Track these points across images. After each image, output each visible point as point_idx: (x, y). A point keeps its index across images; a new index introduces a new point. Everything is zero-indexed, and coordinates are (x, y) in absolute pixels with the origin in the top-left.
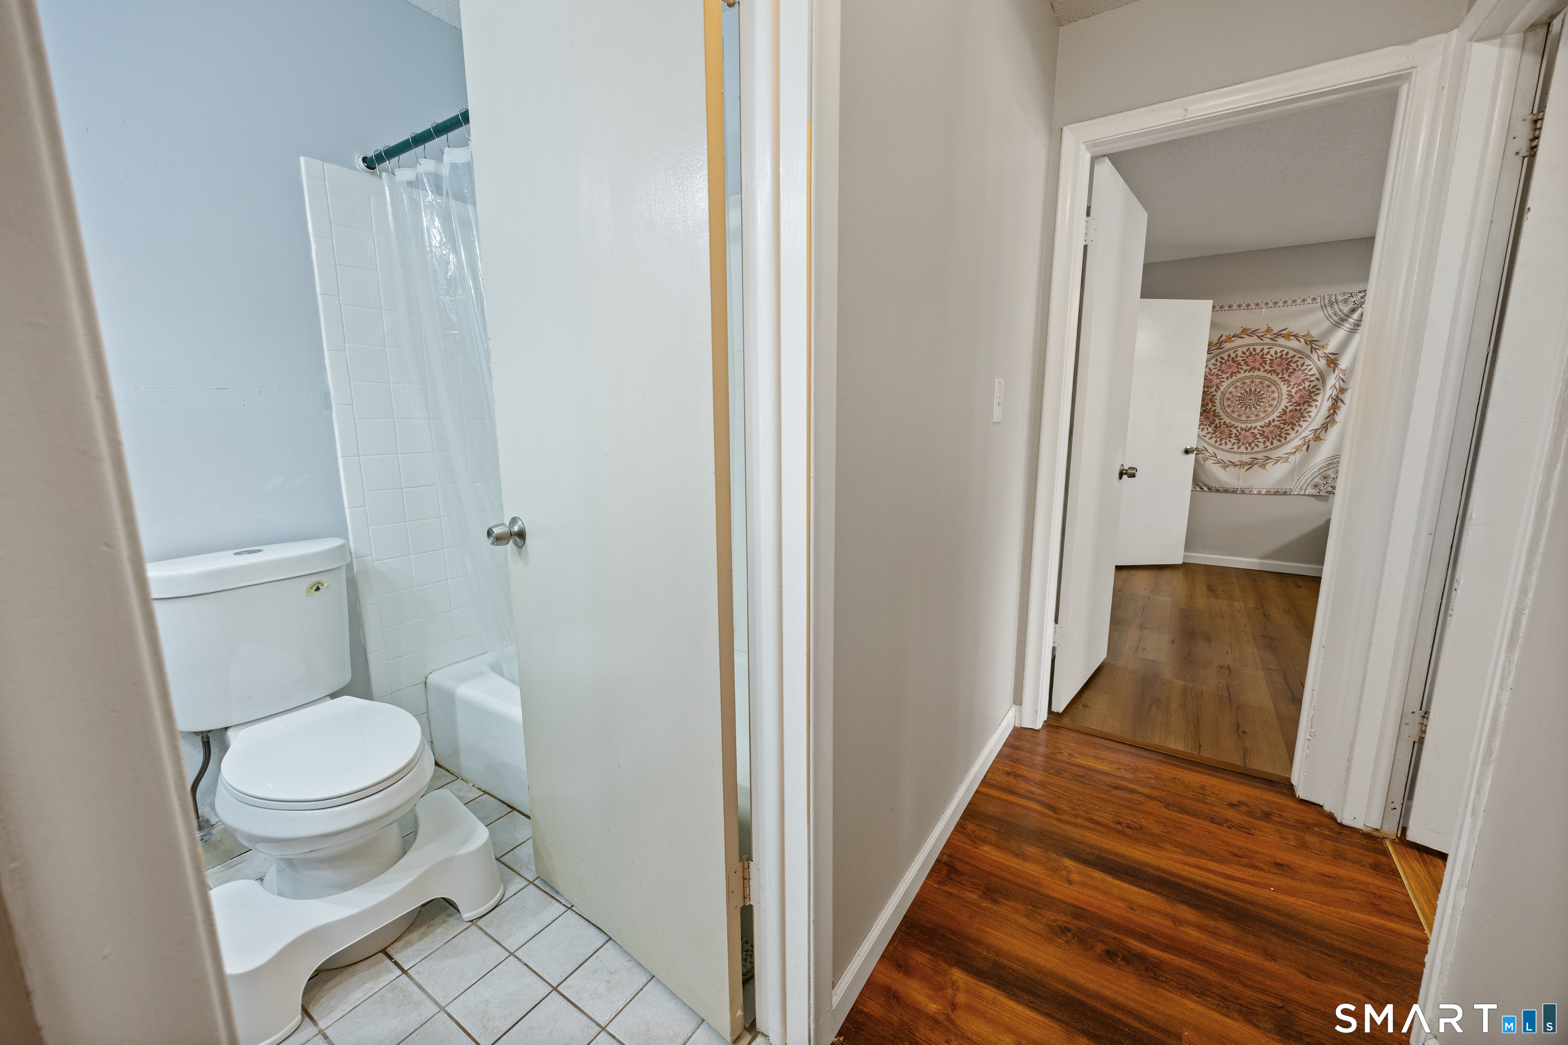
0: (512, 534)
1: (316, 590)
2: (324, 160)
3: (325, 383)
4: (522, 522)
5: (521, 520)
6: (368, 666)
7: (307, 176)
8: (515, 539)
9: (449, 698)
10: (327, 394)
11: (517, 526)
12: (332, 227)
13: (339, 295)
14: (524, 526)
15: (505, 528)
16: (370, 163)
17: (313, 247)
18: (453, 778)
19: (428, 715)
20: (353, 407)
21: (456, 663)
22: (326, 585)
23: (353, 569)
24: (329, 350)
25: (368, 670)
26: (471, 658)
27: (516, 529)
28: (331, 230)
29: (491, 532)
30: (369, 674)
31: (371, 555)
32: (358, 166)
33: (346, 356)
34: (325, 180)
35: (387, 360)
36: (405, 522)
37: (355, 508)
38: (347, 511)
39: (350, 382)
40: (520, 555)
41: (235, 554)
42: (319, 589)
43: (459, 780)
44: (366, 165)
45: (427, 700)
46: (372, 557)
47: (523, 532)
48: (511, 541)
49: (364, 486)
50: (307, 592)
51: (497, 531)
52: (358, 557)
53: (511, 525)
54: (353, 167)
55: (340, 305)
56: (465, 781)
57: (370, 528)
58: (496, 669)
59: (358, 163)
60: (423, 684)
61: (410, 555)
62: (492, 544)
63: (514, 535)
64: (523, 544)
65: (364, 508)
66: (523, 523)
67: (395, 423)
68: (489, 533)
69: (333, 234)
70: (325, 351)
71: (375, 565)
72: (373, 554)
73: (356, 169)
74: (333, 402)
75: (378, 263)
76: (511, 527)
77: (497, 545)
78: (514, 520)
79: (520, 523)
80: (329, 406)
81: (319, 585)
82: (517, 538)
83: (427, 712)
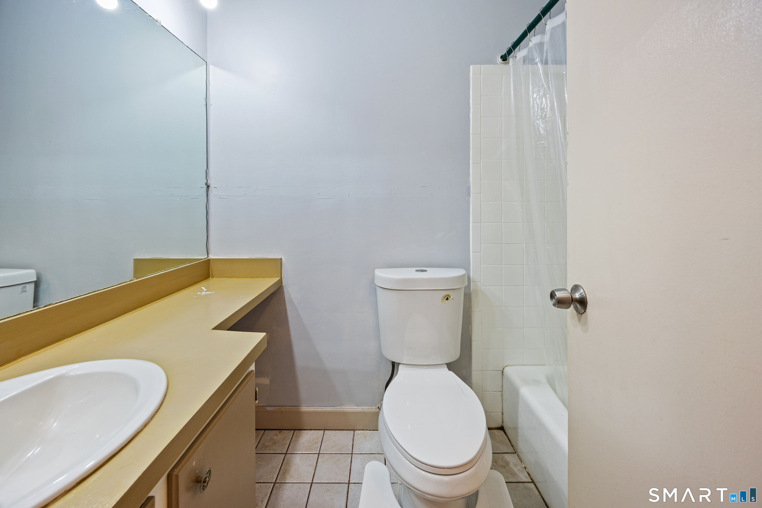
0: (574, 300)
1: (446, 300)
2: (481, 64)
3: (468, 182)
4: (584, 290)
5: (583, 289)
6: (471, 349)
7: (472, 74)
8: (576, 306)
9: (515, 393)
10: (469, 188)
11: (579, 293)
12: (482, 97)
13: (481, 133)
14: (585, 294)
15: (567, 293)
16: (504, 58)
17: (471, 110)
18: (511, 450)
19: (502, 394)
20: (481, 195)
21: (523, 365)
22: (452, 298)
23: (470, 288)
24: (473, 164)
25: (471, 351)
26: (534, 365)
27: (577, 295)
28: (481, 100)
29: (554, 294)
30: (471, 354)
31: (481, 282)
32: (498, 62)
33: (481, 166)
34: (481, 74)
35: (502, 167)
36: (502, 265)
37: (475, 253)
38: (471, 254)
39: (481, 181)
40: (579, 320)
41: (417, 271)
42: (448, 299)
43: (515, 455)
44: (502, 59)
45: (503, 384)
46: (481, 283)
47: (585, 300)
48: (572, 306)
49: (482, 241)
50: (442, 299)
51: (559, 295)
52: (474, 282)
53: (573, 292)
54: (495, 63)
55: (481, 139)
56: (520, 459)
57: (482, 266)
58: (551, 382)
59: (498, 60)
60: (501, 372)
61: (502, 286)
62: (554, 305)
63: (575, 302)
64: (583, 311)
65: (480, 253)
66: (584, 292)
67: (502, 204)
68: (552, 295)
69: (481, 102)
70: (471, 164)
71: (482, 288)
72: (482, 282)
73: (497, 64)
74: (471, 192)
75: (503, 112)
76: (573, 294)
77: (557, 307)
78: (576, 288)
79: (582, 291)
80: (469, 195)
81: (448, 297)
82: (578, 306)
83: (502, 391)
